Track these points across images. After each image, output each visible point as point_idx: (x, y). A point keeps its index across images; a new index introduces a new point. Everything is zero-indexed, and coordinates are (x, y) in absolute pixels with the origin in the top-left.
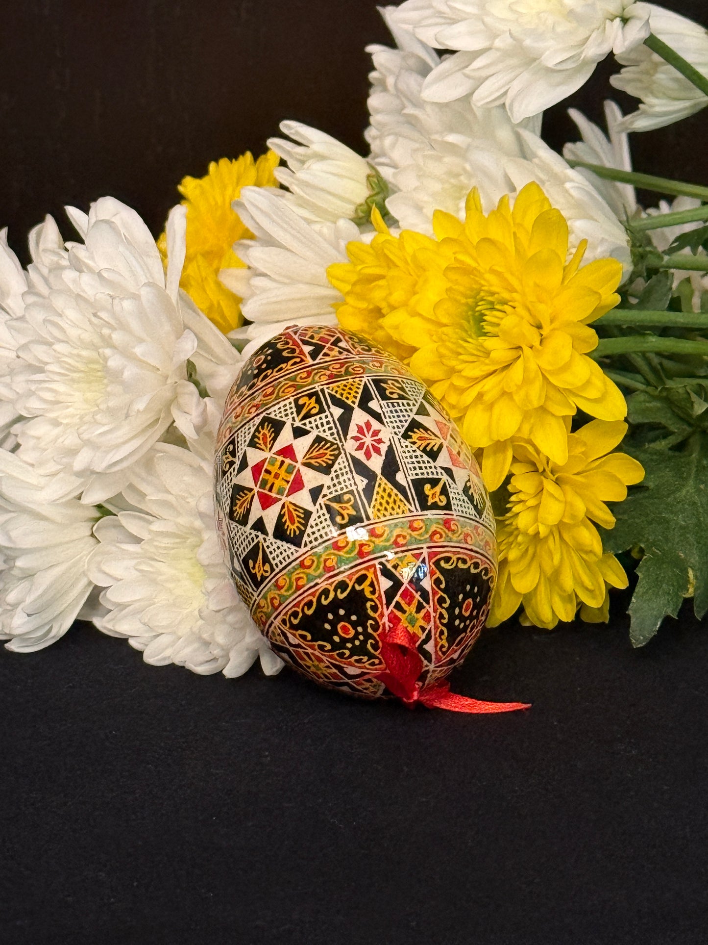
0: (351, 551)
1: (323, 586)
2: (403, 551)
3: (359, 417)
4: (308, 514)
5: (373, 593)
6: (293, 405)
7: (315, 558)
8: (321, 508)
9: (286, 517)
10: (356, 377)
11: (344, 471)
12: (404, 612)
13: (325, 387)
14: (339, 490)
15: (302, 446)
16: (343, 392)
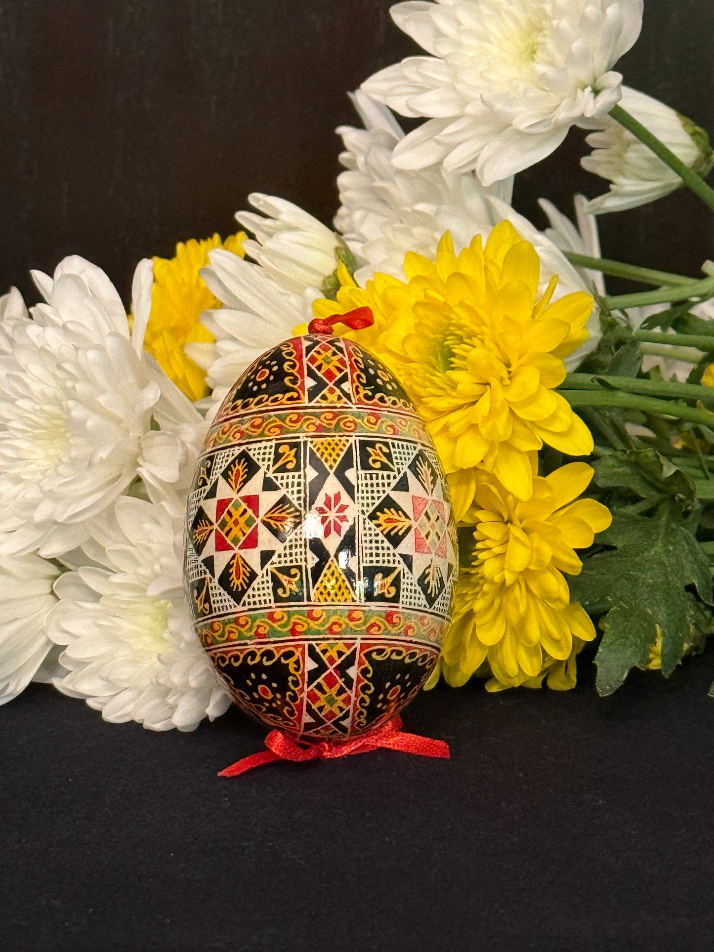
0: (285, 626)
1: (252, 648)
2: (336, 639)
3: (332, 486)
4: (253, 576)
5: (297, 670)
6: (273, 450)
7: (249, 620)
8: (267, 575)
9: (233, 570)
10: (344, 436)
11: (298, 543)
12: (324, 692)
13: (309, 439)
14: (288, 561)
15: (268, 500)
16: (324, 451)
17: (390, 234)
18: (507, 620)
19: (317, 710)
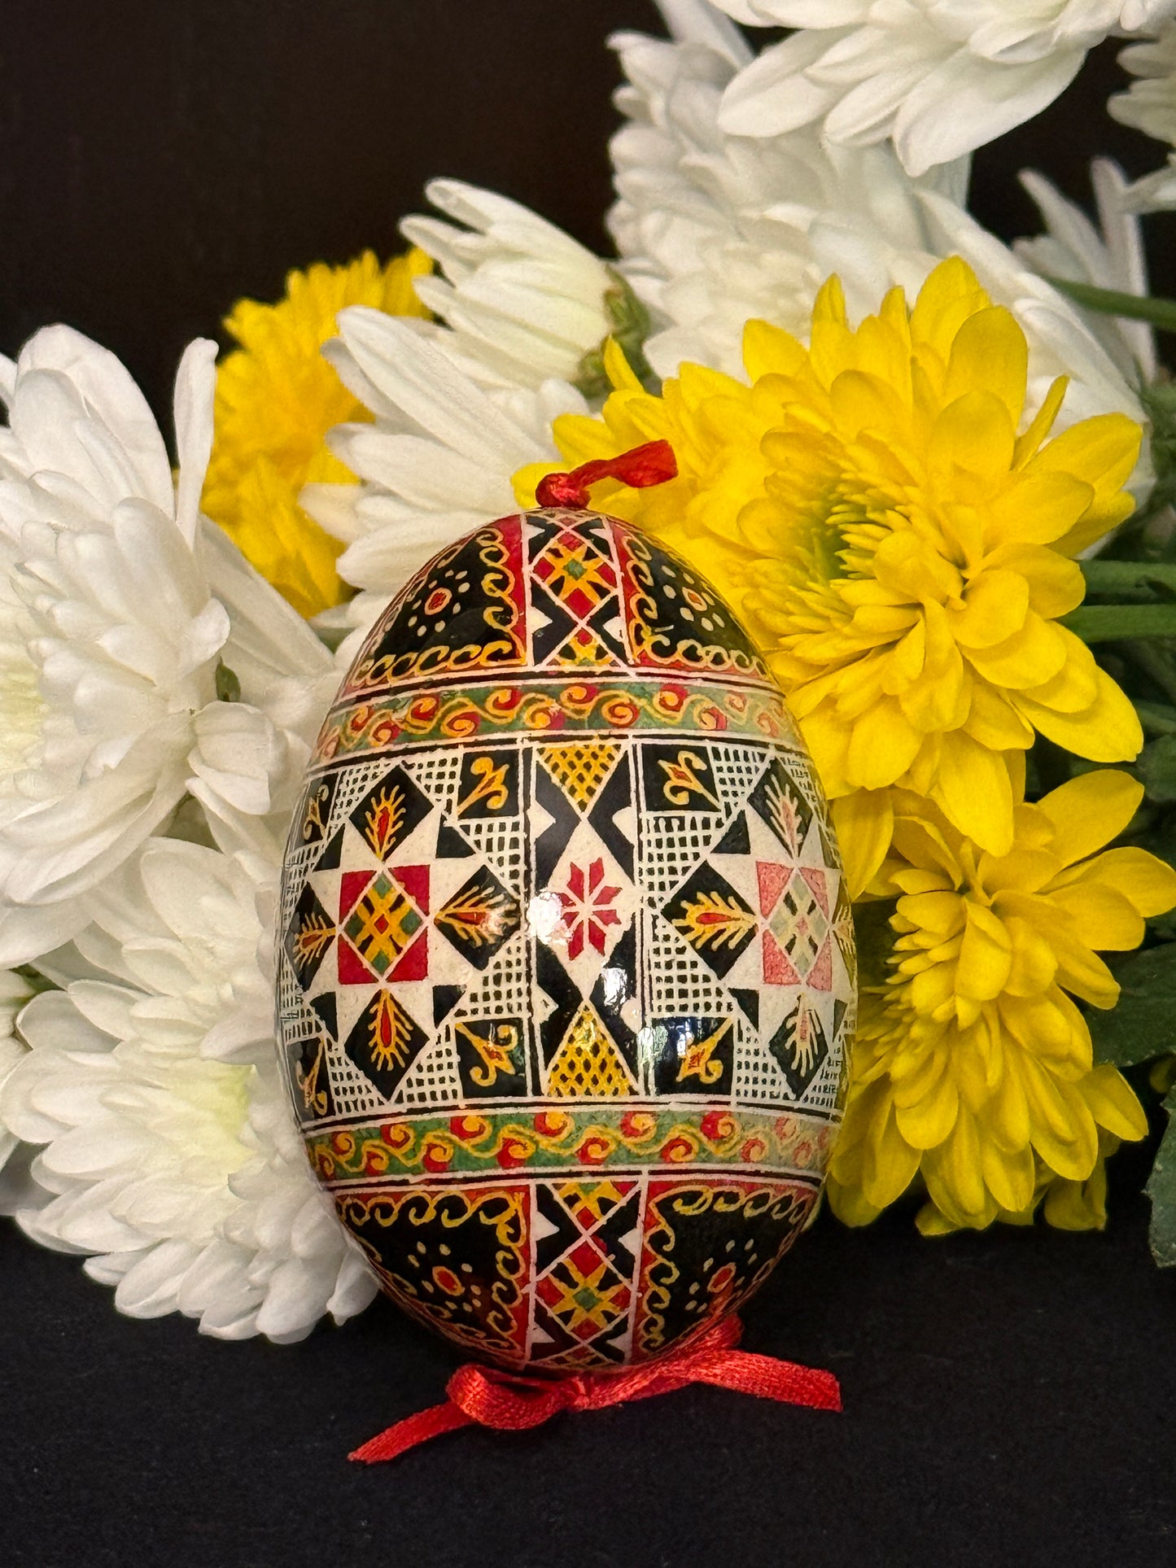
0: (485, 1147)
1: (420, 1190)
2: (594, 1174)
3: (586, 845)
4: (418, 1039)
5: (514, 1238)
6: (458, 769)
7: (411, 1133)
8: (448, 1039)
9: (376, 1024)
10: (609, 736)
11: (515, 970)
12: (573, 1284)
13: (536, 745)
14: (492, 1010)
15: (447, 877)
16: (568, 771)
17: (717, 265)
18: (961, 1096)
19: (558, 1320)
